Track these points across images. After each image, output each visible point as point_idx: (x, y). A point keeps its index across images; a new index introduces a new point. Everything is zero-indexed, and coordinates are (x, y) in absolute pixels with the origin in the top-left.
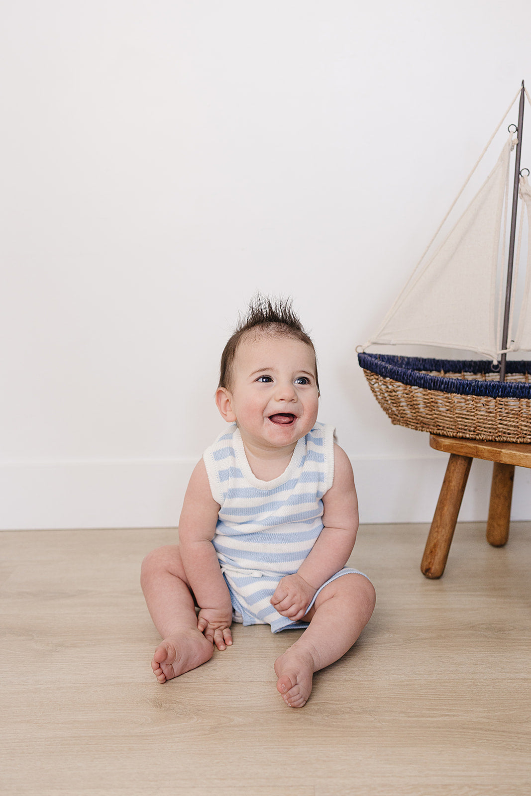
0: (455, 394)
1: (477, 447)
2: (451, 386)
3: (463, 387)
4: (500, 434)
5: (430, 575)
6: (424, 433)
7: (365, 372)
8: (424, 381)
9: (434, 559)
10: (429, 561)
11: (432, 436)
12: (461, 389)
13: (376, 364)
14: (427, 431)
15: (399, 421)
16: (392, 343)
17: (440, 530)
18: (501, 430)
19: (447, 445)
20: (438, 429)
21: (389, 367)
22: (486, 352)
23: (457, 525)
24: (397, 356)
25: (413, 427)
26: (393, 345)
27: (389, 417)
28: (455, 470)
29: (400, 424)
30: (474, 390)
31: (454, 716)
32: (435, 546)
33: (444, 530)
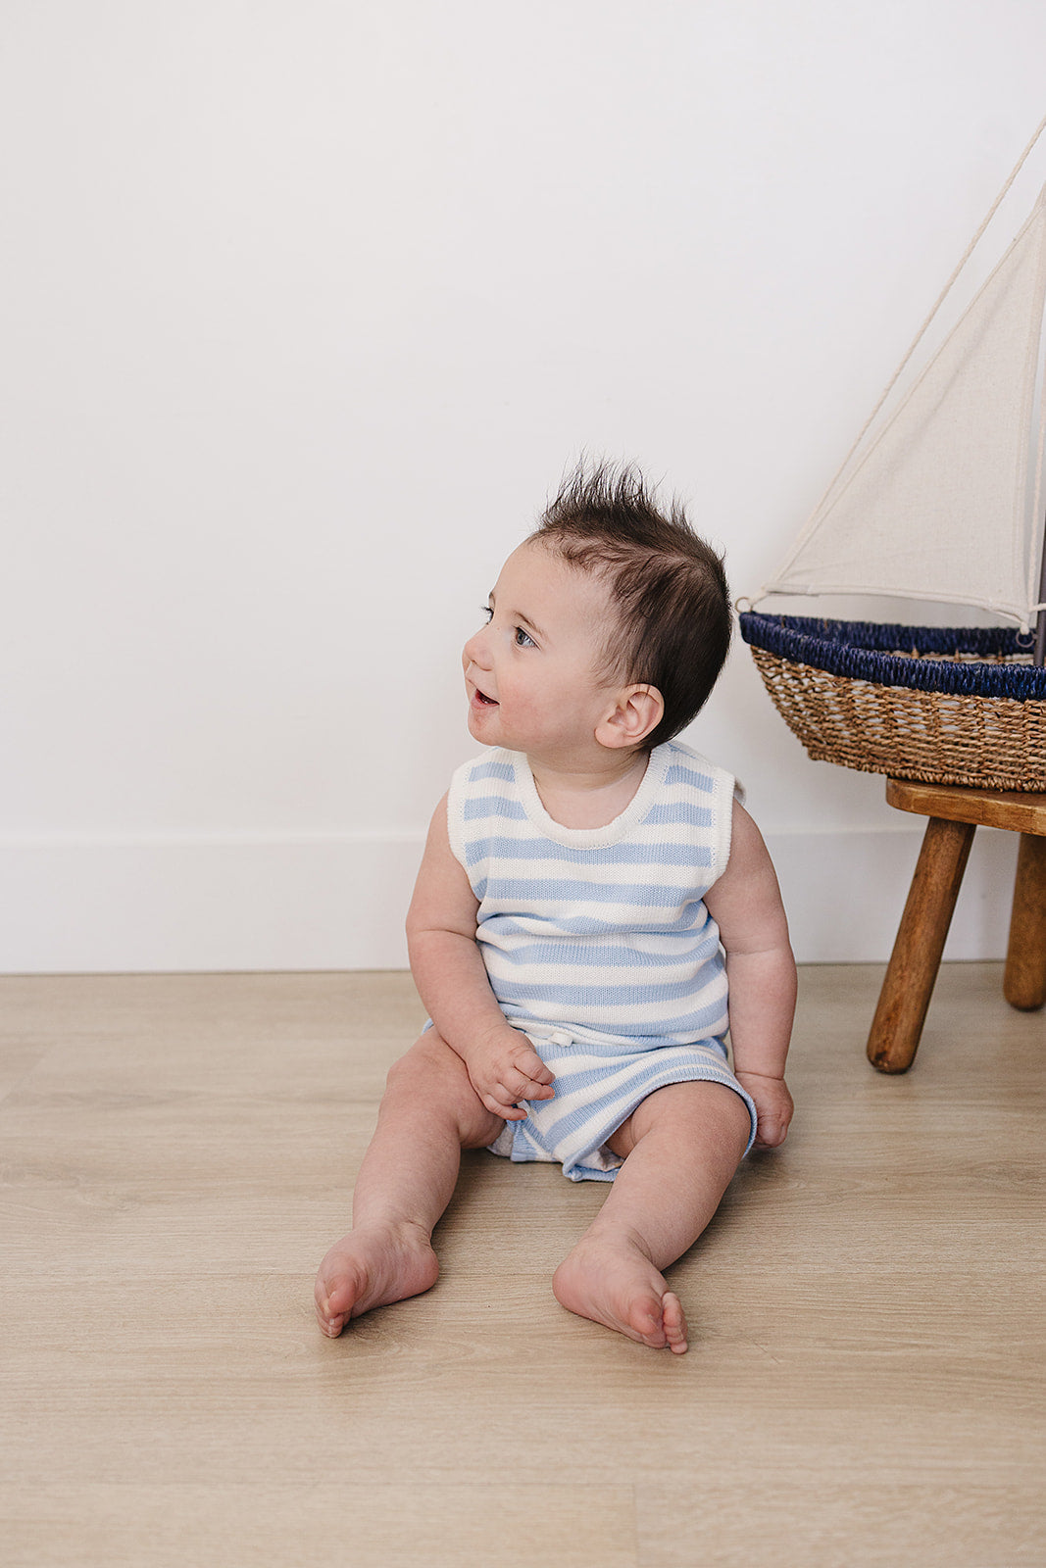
0: (938, 694)
1: (983, 803)
2: (931, 678)
3: (957, 678)
4: (1032, 776)
5: (886, 1065)
6: (876, 774)
7: (755, 652)
8: (876, 667)
9: (894, 1035)
10: (884, 1037)
11: (892, 781)
12: (952, 683)
13: (777, 634)
14: (881, 773)
15: (823, 751)
16: (809, 591)
17: (906, 974)
18: (1034, 767)
19: (922, 800)
20: (904, 768)
21: (804, 639)
22: (1005, 607)
23: (941, 967)
24: (822, 620)
25: (852, 764)
26: (813, 595)
27: (804, 745)
28: (938, 851)
29: (825, 759)
30: (978, 685)
31: (928, 1347)
32: (896, 1007)
33: (914, 975)
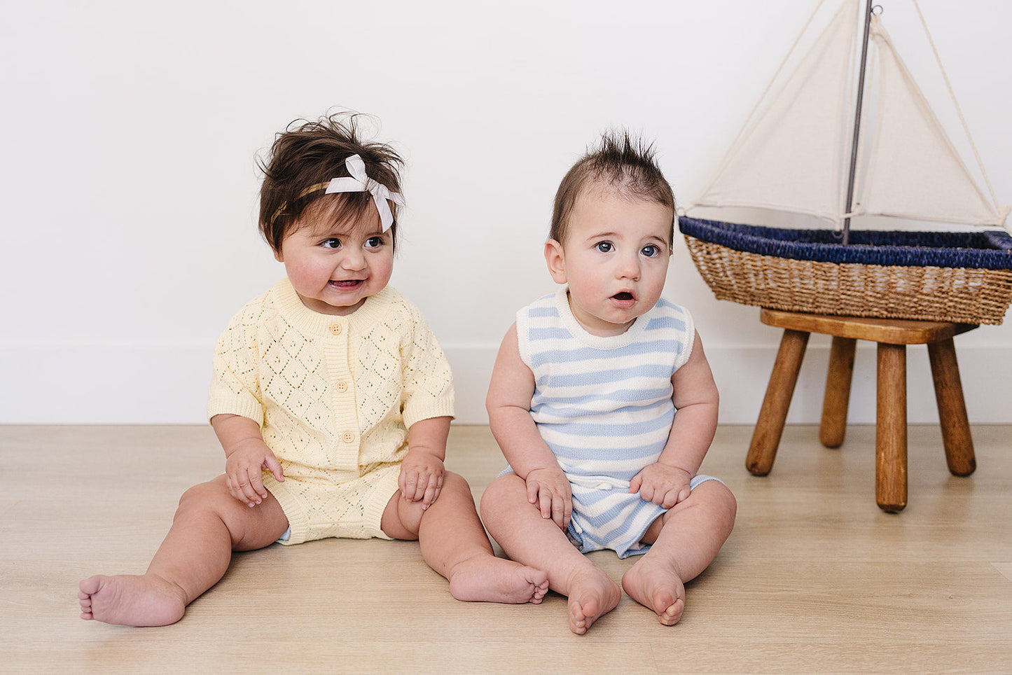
0: (792, 260)
1: (816, 320)
2: (788, 251)
3: (803, 251)
4: (842, 306)
5: (757, 471)
6: (755, 307)
7: (686, 238)
8: (758, 246)
9: (762, 452)
10: (756, 454)
11: (764, 310)
12: (800, 254)
13: (701, 228)
14: (758, 305)
15: (724, 295)
16: (718, 205)
17: (770, 418)
18: (844, 301)
19: (781, 319)
20: (771, 302)
21: (717, 230)
22: (828, 216)
24: (723, 223)
25: (741, 301)
26: (720, 207)
27: (713, 291)
28: (788, 350)
29: (725, 299)
30: (815, 254)
32: (764, 437)
33: (773, 419)
